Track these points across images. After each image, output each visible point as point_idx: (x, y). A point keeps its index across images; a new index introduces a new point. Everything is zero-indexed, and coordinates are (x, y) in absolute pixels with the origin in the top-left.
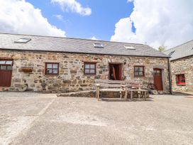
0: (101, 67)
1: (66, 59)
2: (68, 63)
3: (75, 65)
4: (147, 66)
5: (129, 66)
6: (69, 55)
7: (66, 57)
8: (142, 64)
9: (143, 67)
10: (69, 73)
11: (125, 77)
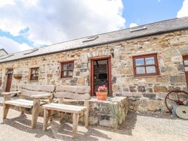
0: (79, 67)
1: (44, 62)
2: (46, 66)
3: (52, 67)
4: (163, 53)
5: (121, 58)
6: (47, 57)
7: (44, 60)
8: (149, 51)
9: (155, 55)
10: (46, 77)
11: (115, 78)
